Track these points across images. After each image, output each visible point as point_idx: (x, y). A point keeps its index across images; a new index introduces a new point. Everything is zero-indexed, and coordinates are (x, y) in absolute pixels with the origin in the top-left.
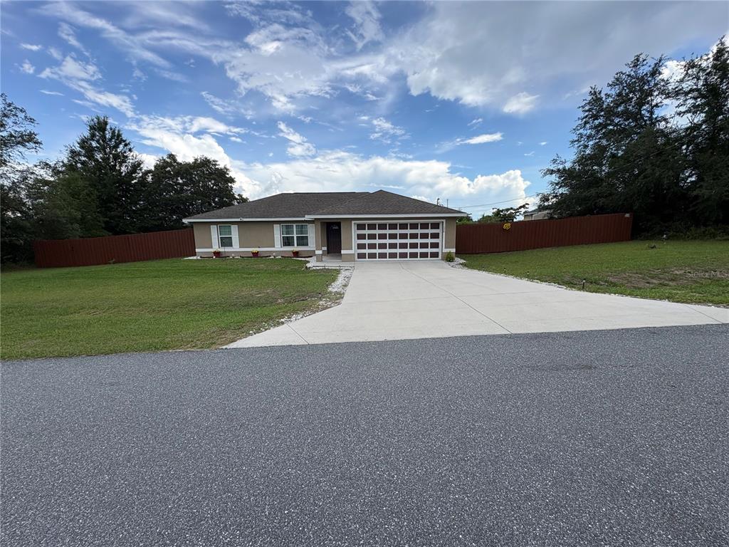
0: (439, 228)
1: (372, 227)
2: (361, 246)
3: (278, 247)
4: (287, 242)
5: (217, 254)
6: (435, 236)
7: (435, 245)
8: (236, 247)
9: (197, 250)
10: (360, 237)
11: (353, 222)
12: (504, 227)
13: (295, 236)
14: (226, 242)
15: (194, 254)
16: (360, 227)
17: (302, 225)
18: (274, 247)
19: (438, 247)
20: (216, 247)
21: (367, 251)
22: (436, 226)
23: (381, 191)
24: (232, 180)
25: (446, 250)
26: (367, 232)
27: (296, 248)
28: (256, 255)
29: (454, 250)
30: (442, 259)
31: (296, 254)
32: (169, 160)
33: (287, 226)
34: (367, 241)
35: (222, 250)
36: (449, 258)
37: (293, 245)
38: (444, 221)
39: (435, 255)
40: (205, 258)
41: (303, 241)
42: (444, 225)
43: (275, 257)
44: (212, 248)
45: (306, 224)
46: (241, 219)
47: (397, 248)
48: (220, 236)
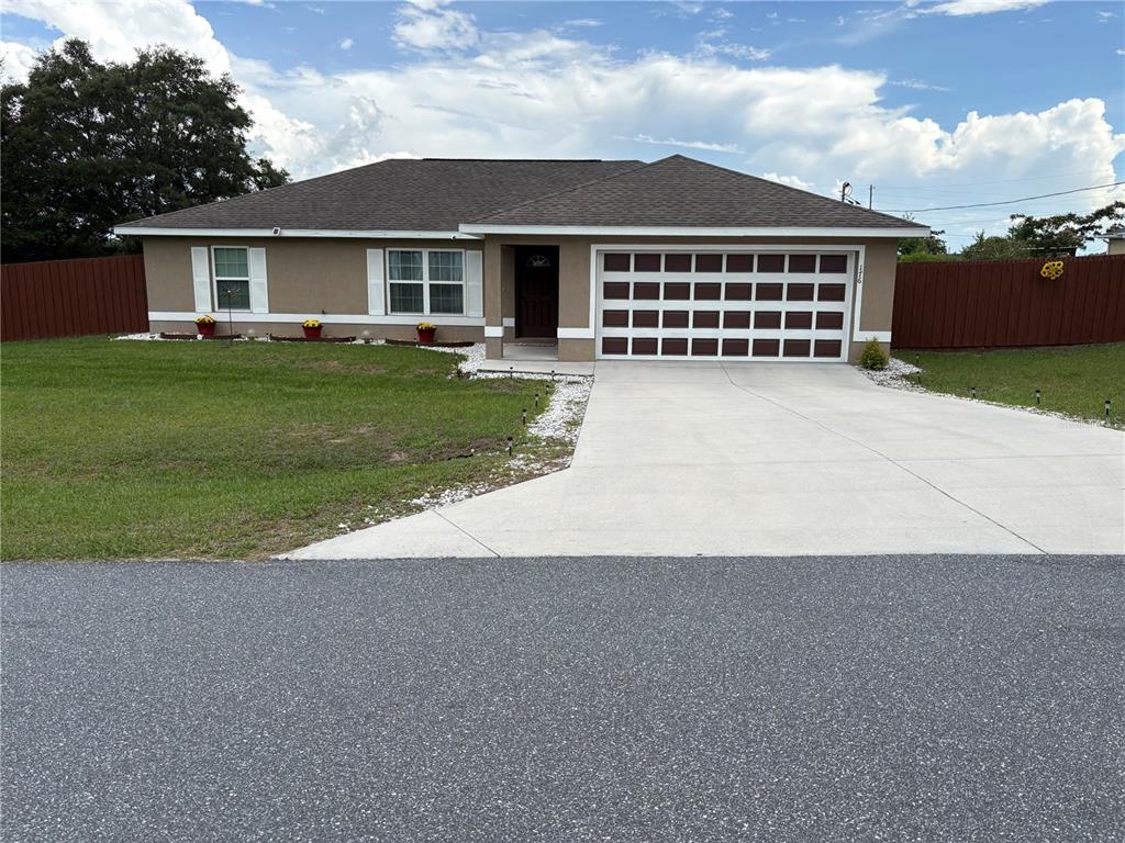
0: (844, 271)
2: (613, 319)
3: (378, 312)
4: (404, 298)
5: (207, 327)
6: (834, 293)
7: (832, 321)
8: (259, 311)
9: (153, 316)
10: (613, 291)
11: (594, 248)
12: (1044, 272)
13: (426, 282)
14: (233, 294)
15: (145, 326)
17: (447, 254)
18: (366, 313)
19: (839, 326)
20: (205, 307)
22: (835, 263)
23: (677, 156)
24: (242, 119)
25: (862, 336)
27: (427, 318)
28: (313, 333)
29: (885, 337)
30: (851, 362)
31: (428, 335)
32: (68, 59)
33: (403, 255)
35: (222, 316)
36: (870, 360)
37: (421, 310)
38: (862, 249)
39: (829, 349)
40: (174, 337)
41: (447, 299)
42: (861, 262)
43: (367, 341)
44: (193, 310)
45: (459, 250)
46: (276, 232)
47: (717, 327)
48: (215, 279)
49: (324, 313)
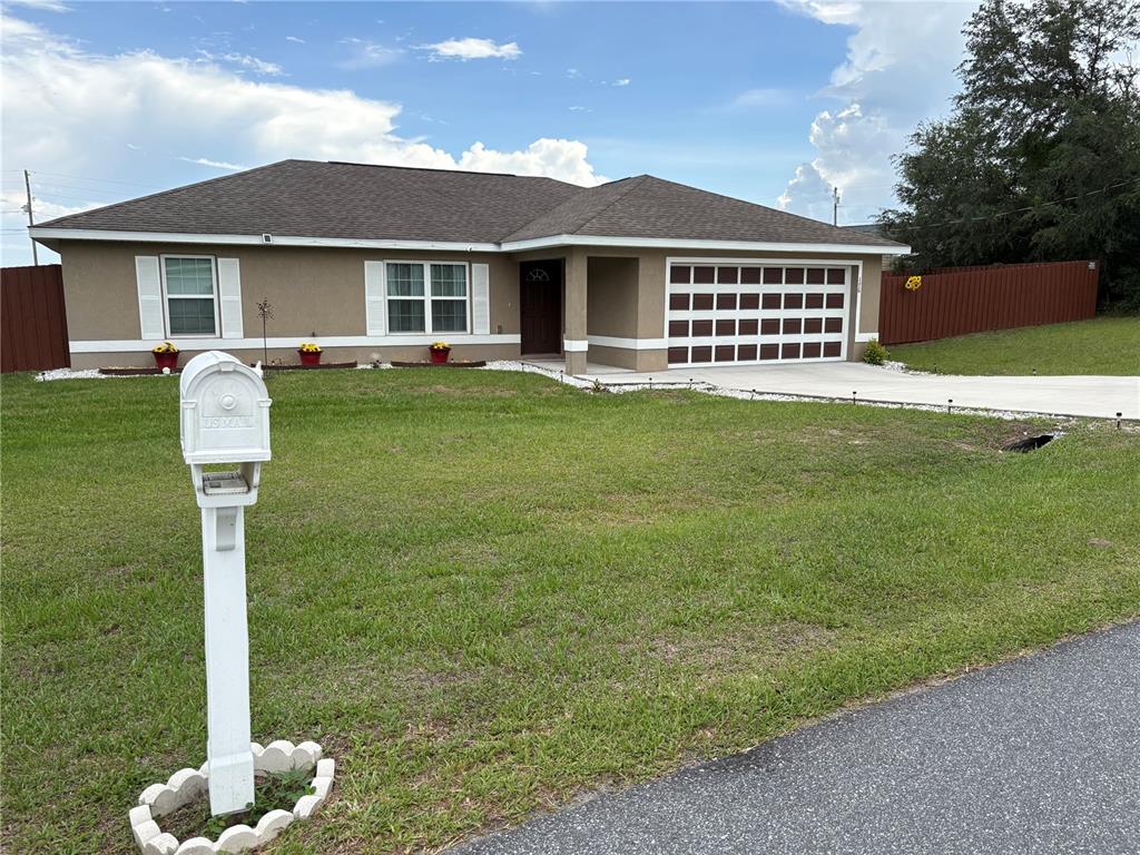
0: (843, 283)
1: (704, 275)
2: (678, 329)
3: (377, 333)
4: (404, 316)
6: (836, 301)
7: (834, 325)
8: (231, 335)
9: (75, 347)
10: (679, 302)
11: (670, 261)
12: (909, 286)
13: (428, 298)
15: (64, 360)
16: (680, 275)
17: (449, 269)
18: (364, 332)
19: (839, 330)
20: (153, 334)
21: (690, 342)
22: (837, 276)
25: (861, 337)
26: (692, 288)
27: (430, 337)
28: (310, 358)
31: (439, 355)
33: (403, 269)
34: (690, 315)
37: (422, 328)
38: (860, 263)
39: (833, 349)
41: (451, 316)
42: (860, 275)
43: (376, 366)
44: (138, 337)
45: (463, 263)
46: (267, 239)
47: (756, 333)
48: (167, 296)
49: (314, 335)
